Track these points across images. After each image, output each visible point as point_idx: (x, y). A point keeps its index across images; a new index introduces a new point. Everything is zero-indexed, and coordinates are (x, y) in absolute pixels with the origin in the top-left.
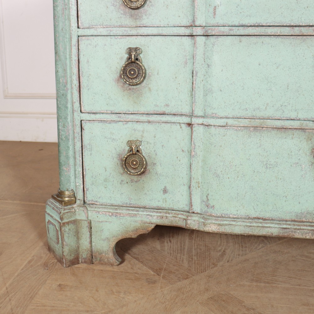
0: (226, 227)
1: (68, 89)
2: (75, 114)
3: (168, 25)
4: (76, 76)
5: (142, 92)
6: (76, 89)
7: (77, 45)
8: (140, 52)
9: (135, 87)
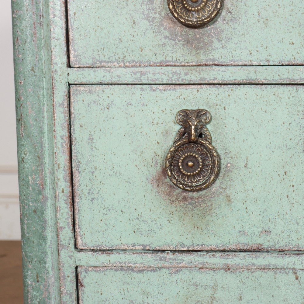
1: (45, 199)
2: (63, 253)
3: (268, 61)
4: (64, 170)
5: (211, 205)
6: (65, 198)
7: (66, 104)
8: (208, 120)
9: (196, 194)
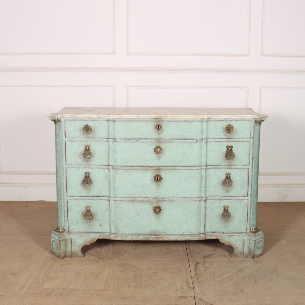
0: (124, 238)
1: (61, 187)
2: (65, 197)
3: (100, 164)
4: (65, 182)
5: (91, 189)
6: (65, 187)
7: (65, 171)
8: (90, 174)
